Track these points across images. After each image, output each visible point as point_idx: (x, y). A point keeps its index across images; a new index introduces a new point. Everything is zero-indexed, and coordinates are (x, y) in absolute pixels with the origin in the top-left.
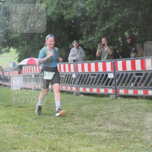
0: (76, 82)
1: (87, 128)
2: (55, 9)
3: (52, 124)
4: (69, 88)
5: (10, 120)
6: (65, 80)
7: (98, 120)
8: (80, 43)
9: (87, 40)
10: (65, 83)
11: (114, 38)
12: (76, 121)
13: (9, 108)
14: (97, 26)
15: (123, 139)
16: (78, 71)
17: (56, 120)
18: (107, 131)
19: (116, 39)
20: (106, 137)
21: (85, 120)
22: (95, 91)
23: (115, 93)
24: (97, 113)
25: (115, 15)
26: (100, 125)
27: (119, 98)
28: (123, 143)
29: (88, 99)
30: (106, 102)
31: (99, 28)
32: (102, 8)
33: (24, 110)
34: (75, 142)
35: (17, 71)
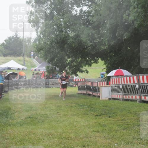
2: (142, 21)
5: (100, 129)
13: (98, 117)
33: (114, 119)
35: (105, 82)
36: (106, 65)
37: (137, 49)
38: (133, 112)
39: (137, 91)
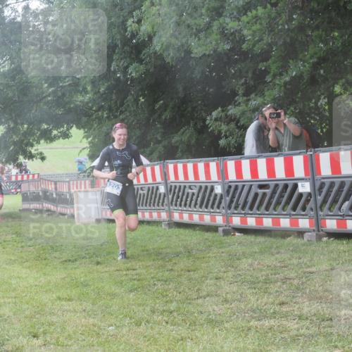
0: (223, 204)
1: (254, 311)
2: (171, 37)
3: (171, 302)
4: (207, 219)
5: (74, 293)
6: (197, 200)
7: (277, 291)
8: (230, 112)
9: (247, 105)
10: (197, 206)
11: (310, 100)
12: (227, 293)
13: (70, 265)
14: (269, 73)
15: (339, 335)
16: (227, 177)
17: (180, 293)
18: (300, 317)
19: (313, 101)
20: (298, 331)
21: (248, 292)
22: (267, 222)
23: (314, 228)
24: (275, 274)
25: (311, 46)
26: (282, 304)
27: (325, 239)
28: (339, 344)
29: (251, 242)
30: (296, 249)
31: (274, 76)
32: (281, 30)
33: (107, 269)
34: (226, 343)
35: (87, 182)
36: (90, 139)
37: (162, 102)
38: (154, 249)
39: (161, 201)
